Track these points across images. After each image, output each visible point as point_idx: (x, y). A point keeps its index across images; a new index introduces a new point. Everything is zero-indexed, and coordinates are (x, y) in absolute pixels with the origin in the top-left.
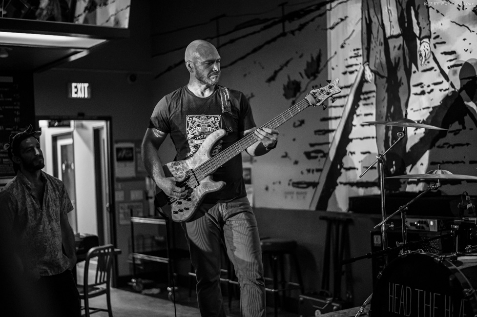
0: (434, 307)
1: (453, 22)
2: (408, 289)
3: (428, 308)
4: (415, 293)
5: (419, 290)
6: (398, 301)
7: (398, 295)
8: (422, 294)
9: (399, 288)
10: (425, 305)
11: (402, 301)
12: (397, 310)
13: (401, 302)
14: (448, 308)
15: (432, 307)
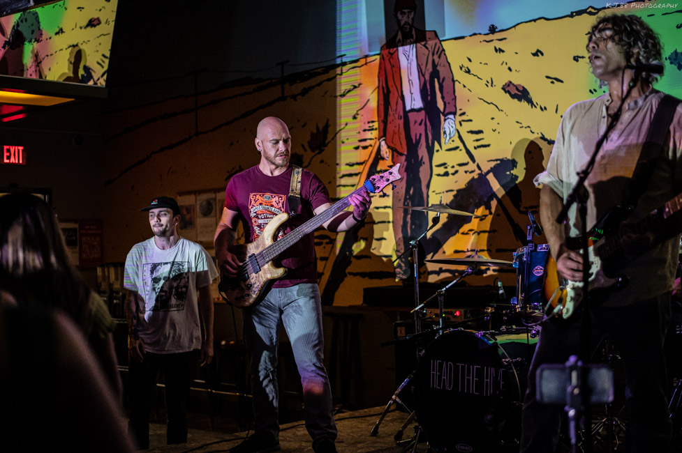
0: (475, 379)
1: (481, 99)
2: (450, 364)
3: (468, 380)
4: (456, 368)
5: (460, 365)
6: (440, 377)
7: (440, 371)
8: (463, 368)
9: (441, 365)
10: (466, 378)
11: (444, 376)
12: (439, 385)
14: (487, 378)
15: (473, 379)
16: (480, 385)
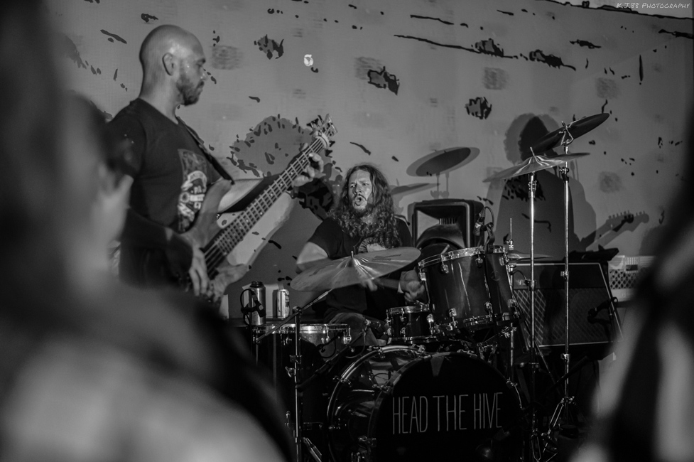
0: (460, 411)
2: (423, 400)
3: (451, 415)
4: (433, 403)
5: (438, 397)
6: (407, 418)
7: (408, 409)
8: (443, 401)
9: (408, 403)
10: (448, 412)
11: (414, 415)
12: (407, 429)
13: (412, 418)
14: (477, 407)
15: (458, 411)
16: (467, 418)
